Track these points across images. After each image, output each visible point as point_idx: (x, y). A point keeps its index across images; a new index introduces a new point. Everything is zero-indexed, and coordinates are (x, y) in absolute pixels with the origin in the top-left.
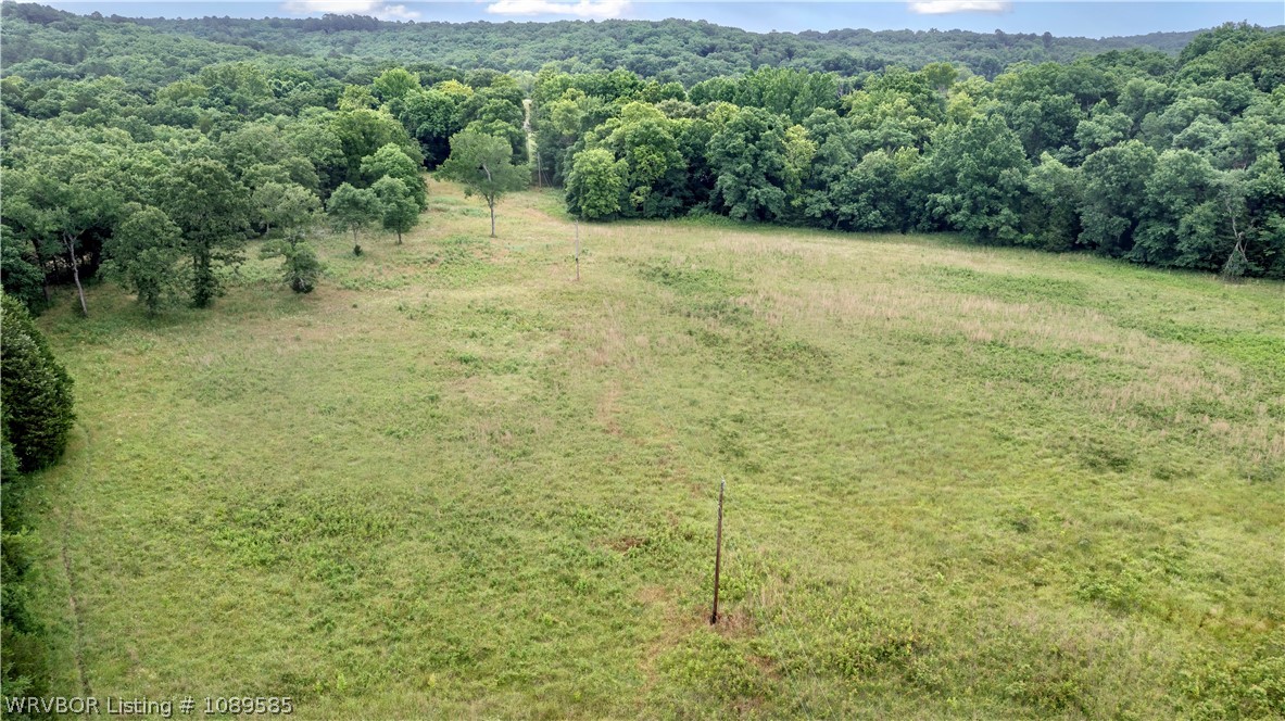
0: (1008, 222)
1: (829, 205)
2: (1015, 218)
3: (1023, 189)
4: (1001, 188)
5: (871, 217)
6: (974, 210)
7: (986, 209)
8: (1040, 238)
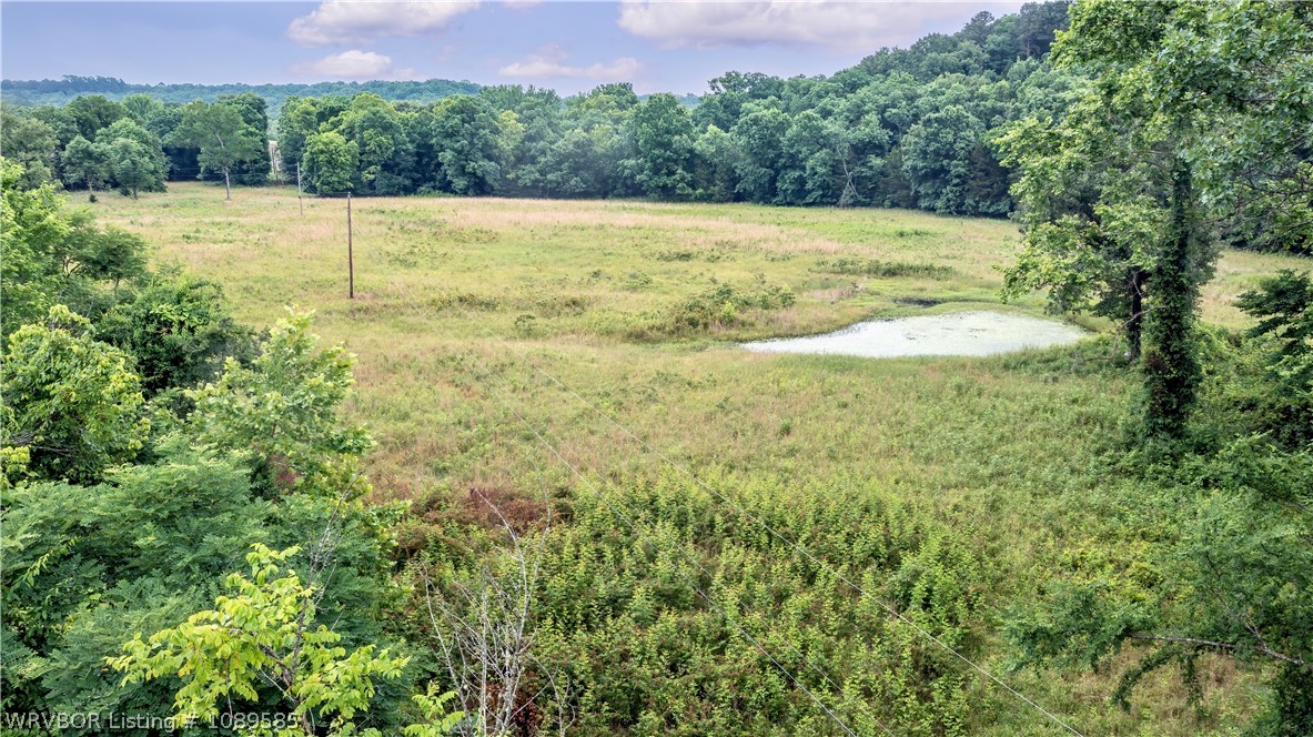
0: (683, 179)
1: (537, 175)
2: (688, 176)
3: (691, 151)
4: (676, 152)
5: (573, 182)
6: (656, 171)
7: (664, 171)
8: (709, 192)
